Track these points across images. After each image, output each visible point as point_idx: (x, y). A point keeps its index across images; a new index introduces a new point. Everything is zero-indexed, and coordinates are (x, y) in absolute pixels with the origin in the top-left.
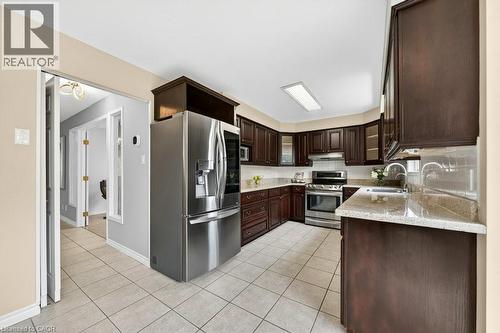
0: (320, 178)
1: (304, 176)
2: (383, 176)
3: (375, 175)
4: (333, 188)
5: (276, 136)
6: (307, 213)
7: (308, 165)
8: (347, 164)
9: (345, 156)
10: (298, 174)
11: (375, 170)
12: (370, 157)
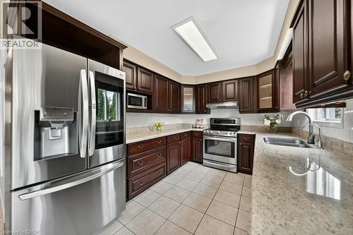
0: (217, 125)
1: (203, 122)
2: (275, 123)
3: (268, 123)
4: (228, 133)
5: (178, 87)
6: (205, 156)
7: (206, 113)
8: (241, 112)
9: (239, 104)
10: (198, 121)
11: (268, 118)
12: (262, 106)
